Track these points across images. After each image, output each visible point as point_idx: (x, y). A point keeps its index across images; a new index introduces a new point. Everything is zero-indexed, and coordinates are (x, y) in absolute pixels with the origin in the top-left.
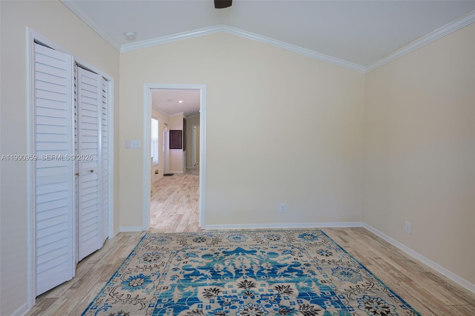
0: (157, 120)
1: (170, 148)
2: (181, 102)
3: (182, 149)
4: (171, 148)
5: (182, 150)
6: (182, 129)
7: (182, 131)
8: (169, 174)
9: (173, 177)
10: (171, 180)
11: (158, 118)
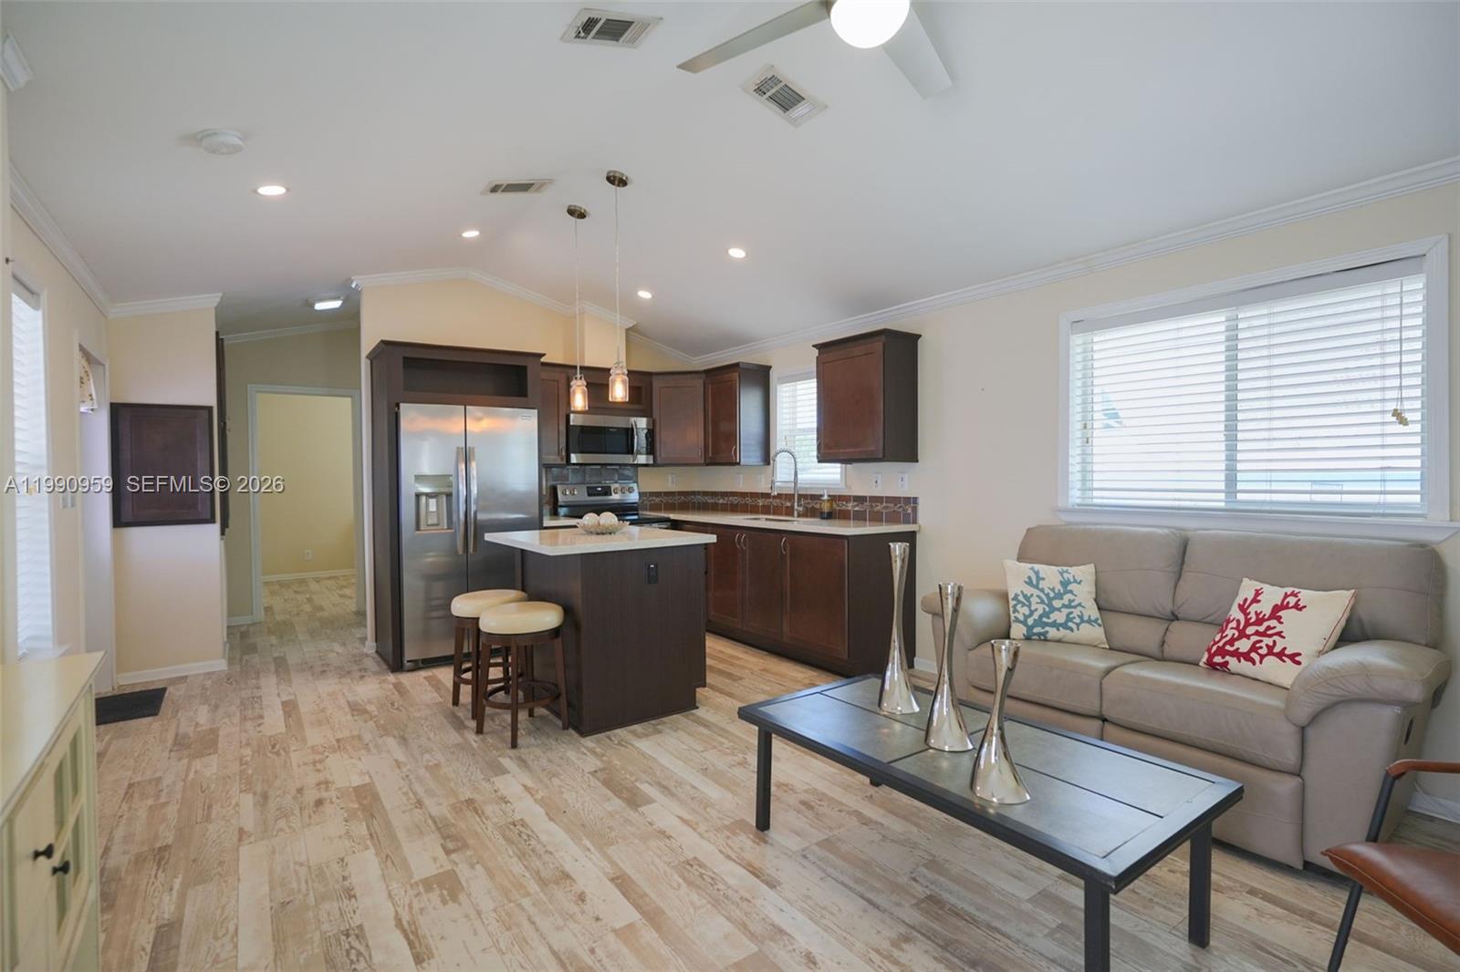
0: (36, 307)
1: (119, 521)
2: (272, 190)
3: (212, 521)
4: (124, 519)
5: (216, 527)
6: (210, 399)
7: (207, 412)
8: (116, 693)
9: (186, 728)
10: (190, 763)
11: (44, 298)
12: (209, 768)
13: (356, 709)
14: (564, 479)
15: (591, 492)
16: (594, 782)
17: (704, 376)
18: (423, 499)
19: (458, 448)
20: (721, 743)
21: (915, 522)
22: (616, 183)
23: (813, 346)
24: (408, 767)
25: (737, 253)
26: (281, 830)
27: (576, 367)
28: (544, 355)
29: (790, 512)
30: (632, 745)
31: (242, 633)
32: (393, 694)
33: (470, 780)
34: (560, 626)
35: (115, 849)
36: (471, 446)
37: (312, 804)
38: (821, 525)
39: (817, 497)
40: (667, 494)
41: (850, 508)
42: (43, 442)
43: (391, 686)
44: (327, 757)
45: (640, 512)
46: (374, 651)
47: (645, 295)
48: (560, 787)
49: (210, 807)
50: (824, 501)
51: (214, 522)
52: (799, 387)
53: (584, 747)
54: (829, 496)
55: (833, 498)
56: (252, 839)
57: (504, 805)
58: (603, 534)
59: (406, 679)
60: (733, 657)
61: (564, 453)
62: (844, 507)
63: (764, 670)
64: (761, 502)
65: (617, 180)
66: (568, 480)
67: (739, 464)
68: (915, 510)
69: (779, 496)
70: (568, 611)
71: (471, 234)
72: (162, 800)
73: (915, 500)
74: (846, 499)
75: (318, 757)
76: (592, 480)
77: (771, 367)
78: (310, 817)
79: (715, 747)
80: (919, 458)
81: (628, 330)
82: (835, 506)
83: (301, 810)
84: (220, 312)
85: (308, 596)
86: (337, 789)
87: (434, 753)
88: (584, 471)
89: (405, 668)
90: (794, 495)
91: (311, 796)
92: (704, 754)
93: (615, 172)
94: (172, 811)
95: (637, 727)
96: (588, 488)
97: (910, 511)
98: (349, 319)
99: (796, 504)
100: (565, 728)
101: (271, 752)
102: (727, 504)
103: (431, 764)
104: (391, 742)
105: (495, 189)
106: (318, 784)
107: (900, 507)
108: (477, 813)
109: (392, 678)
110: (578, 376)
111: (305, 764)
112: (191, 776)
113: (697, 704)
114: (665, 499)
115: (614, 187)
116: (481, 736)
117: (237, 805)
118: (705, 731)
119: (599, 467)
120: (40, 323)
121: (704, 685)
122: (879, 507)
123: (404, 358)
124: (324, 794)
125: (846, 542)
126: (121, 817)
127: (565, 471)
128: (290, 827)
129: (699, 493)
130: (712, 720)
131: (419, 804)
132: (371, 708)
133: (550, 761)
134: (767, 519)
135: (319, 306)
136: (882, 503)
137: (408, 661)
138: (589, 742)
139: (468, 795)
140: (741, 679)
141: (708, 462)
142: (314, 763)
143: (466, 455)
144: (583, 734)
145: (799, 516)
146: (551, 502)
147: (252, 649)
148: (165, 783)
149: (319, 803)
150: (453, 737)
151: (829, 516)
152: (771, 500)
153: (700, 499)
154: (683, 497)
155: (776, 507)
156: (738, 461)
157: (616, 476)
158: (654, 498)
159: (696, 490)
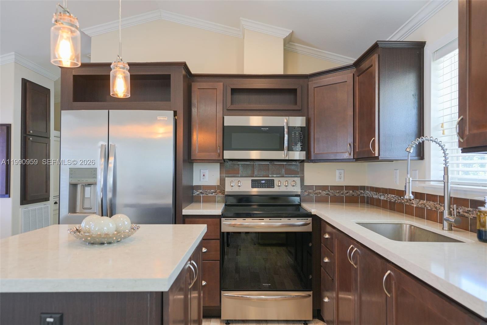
15: (255, 184)
17: (354, 69)
18: (80, 187)
19: (102, 145)
36: (112, 144)
40: (334, 188)
66: (239, 174)
76: (259, 174)
77: (425, 43)
96: (253, 180)
99: (446, 210)
114: (331, 192)
123: (74, 76)
127: (236, 166)
141: (355, 157)
143: (108, 152)
152: (425, 202)
153: (368, 193)
154: (351, 192)
155: (431, 210)
156: (377, 155)
157: (283, 171)
158: (320, 191)
159: (366, 184)
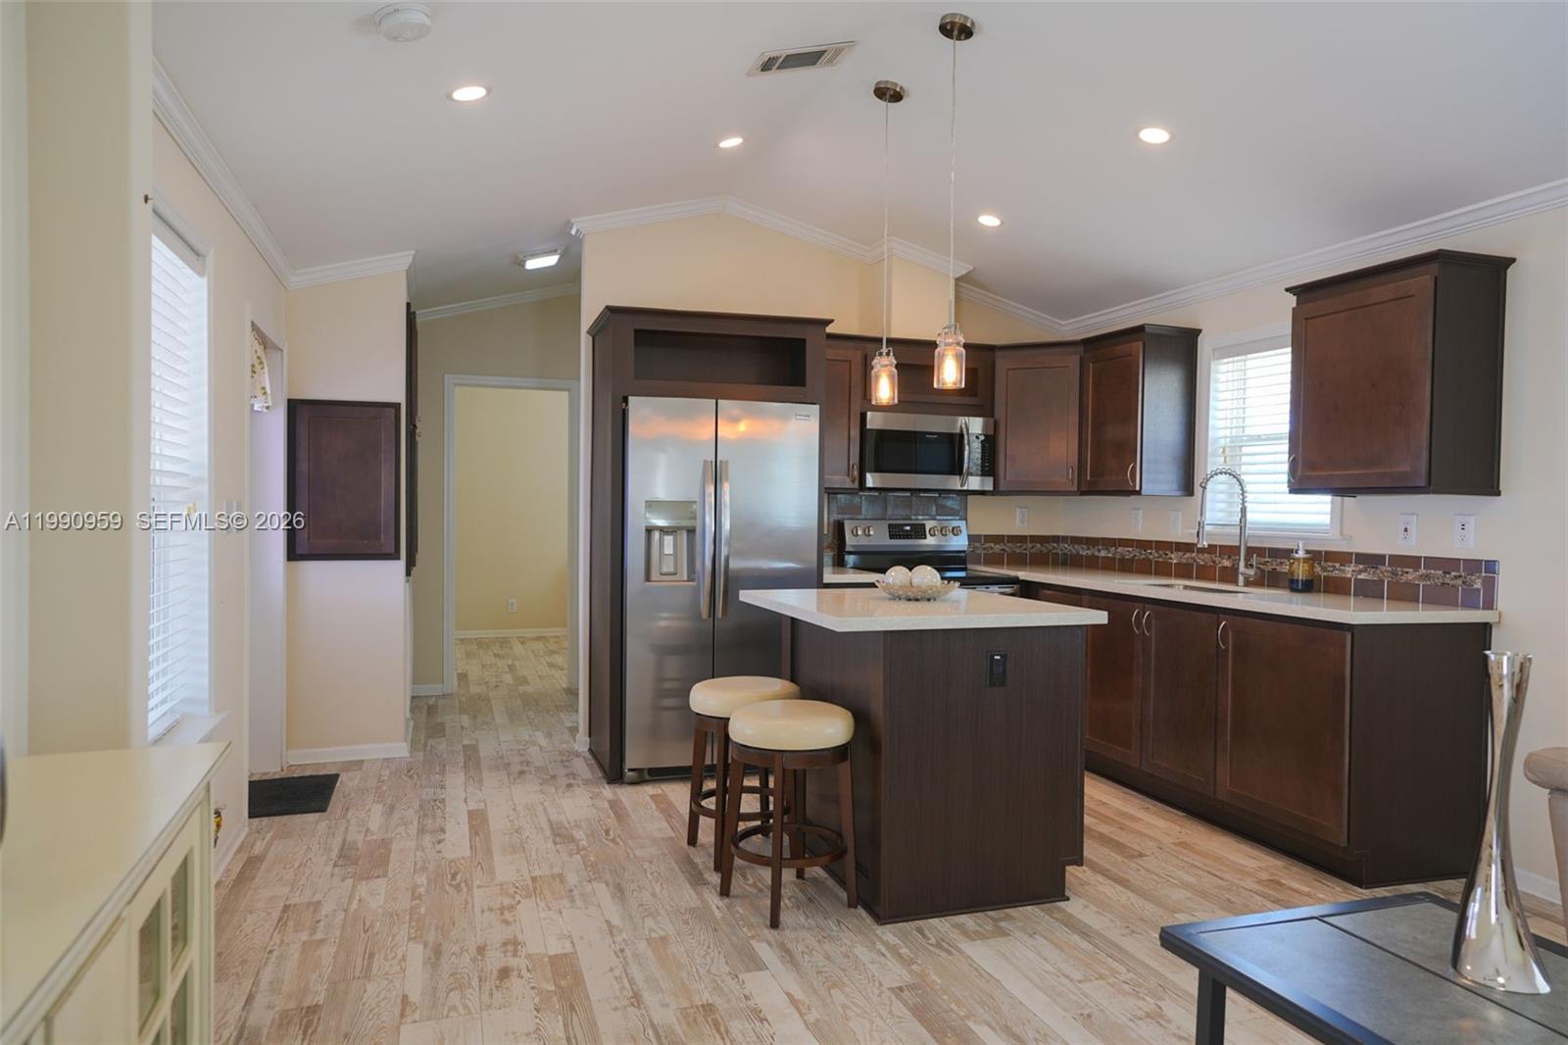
0: (201, 274)
1: (293, 554)
2: (469, 93)
3: (395, 556)
4: (300, 549)
5: (400, 565)
6: (397, 394)
7: (393, 410)
8: (284, 775)
9: (355, 836)
10: (354, 887)
11: (210, 260)
12: (376, 896)
13: (561, 834)
14: (854, 511)
15: (896, 532)
16: (899, 1008)
17: (1081, 348)
18: (656, 535)
19: (705, 461)
20: (1114, 972)
21: (1489, 605)
22: (956, 33)
23: (1287, 290)
24: (624, 935)
25: (1154, 136)
26: (453, 1008)
27: (881, 340)
28: (832, 321)
29: (1230, 576)
30: (959, 950)
31: (430, 708)
32: (609, 816)
33: (709, 971)
34: (848, 743)
35: (260, 1000)
36: (723, 459)
37: (495, 974)
38: (1291, 602)
39: (1287, 553)
40: (1013, 539)
41: (1349, 576)
42: (205, 447)
43: (606, 805)
44: (519, 902)
45: (969, 566)
46: (587, 749)
47: (989, 221)
48: (844, 1007)
49: (371, 956)
50: (1299, 559)
51: (399, 559)
52: (1249, 364)
53: (881, 940)
54: (1307, 552)
55: (1314, 556)
56: (417, 1016)
57: (758, 1024)
58: (917, 600)
59: (626, 794)
60: (1124, 815)
61: (856, 473)
62: (1336, 573)
63: (1183, 845)
64: (1174, 558)
65: (957, 30)
66: (860, 514)
67: (1139, 493)
68: (1490, 585)
69: (1211, 549)
70: (862, 720)
71: (731, 143)
72: (319, 936)
73: (1491, 566)
74: (1343, 558)
75: (507, 901)
76: (897, 514)
77: (1200, 331)
78: (491, 995)
79: (1101, 977)
80: (1501, 488)
81: (957, 280)
82: (1318, 569)
83: (480, 981)
84: (412, 276)
85: (510, 662)
86: (529, 956)
87: (659, 918)
88: (885, 500)
89: (626, 780)
90: (1239, 548)
91: (495, 960)
92: (1085, 987)
93: (954, 15)
94: (327, 953)
95: (965, 919)
96: (889, 525)
97: (1478, 585)
98: (568, 278)
99: (1242, 564)
100: (852, 905)
101: (450, 885)
102: (1113, 559)
103: (654, 935)
104: (603, 892)
105: (767, 66)
106: (505, 944)
107: (1456, 577)
108: (718, 1031)
109: (608, 791)
110: (884, 350)
111: (491, 910)
112: (354, 905)
113: (1067, 893)
114: (1009, 547)
115: (952, 41)
116: (726, 900)
117: (404, 958)
118: (1084, 944)
119: (909, 494)
120: (204, 292)
121: (1079, 861)
122: (1411, 576)
123: (636, 331)
124: (512, 962)
125: (1349, 637)
126: (271, 952)
127: (857, 500)
128: (466, 1007)
129: (1065, 539)
130: (1097, 928)
131: (637, 999)
132: (579, 835)
133: (828, 958)
134: (1186, 587)
135: (532, 264)
136: (1417, 567)
137: (630, 770)
138: (888, 933)
139: (706, 997)
140: (1141, 855)
141: (1083, 489)
142: (502, 909)
143: (716, 474)
144: (881, 919)
145: (1248, 583)
146: (835, 544)
147: (437, 730)
148: (325, 910)
149: (504, 973)
150: (688, 896)
151: (1308, 587)
152: (1194, 555)
153: (1067, 548)
154: (1039, 545)
155: (1204, 566)
156: (1138, 488)
157: (934, 509)
158: (992, 545)
159: (1060, 533)
